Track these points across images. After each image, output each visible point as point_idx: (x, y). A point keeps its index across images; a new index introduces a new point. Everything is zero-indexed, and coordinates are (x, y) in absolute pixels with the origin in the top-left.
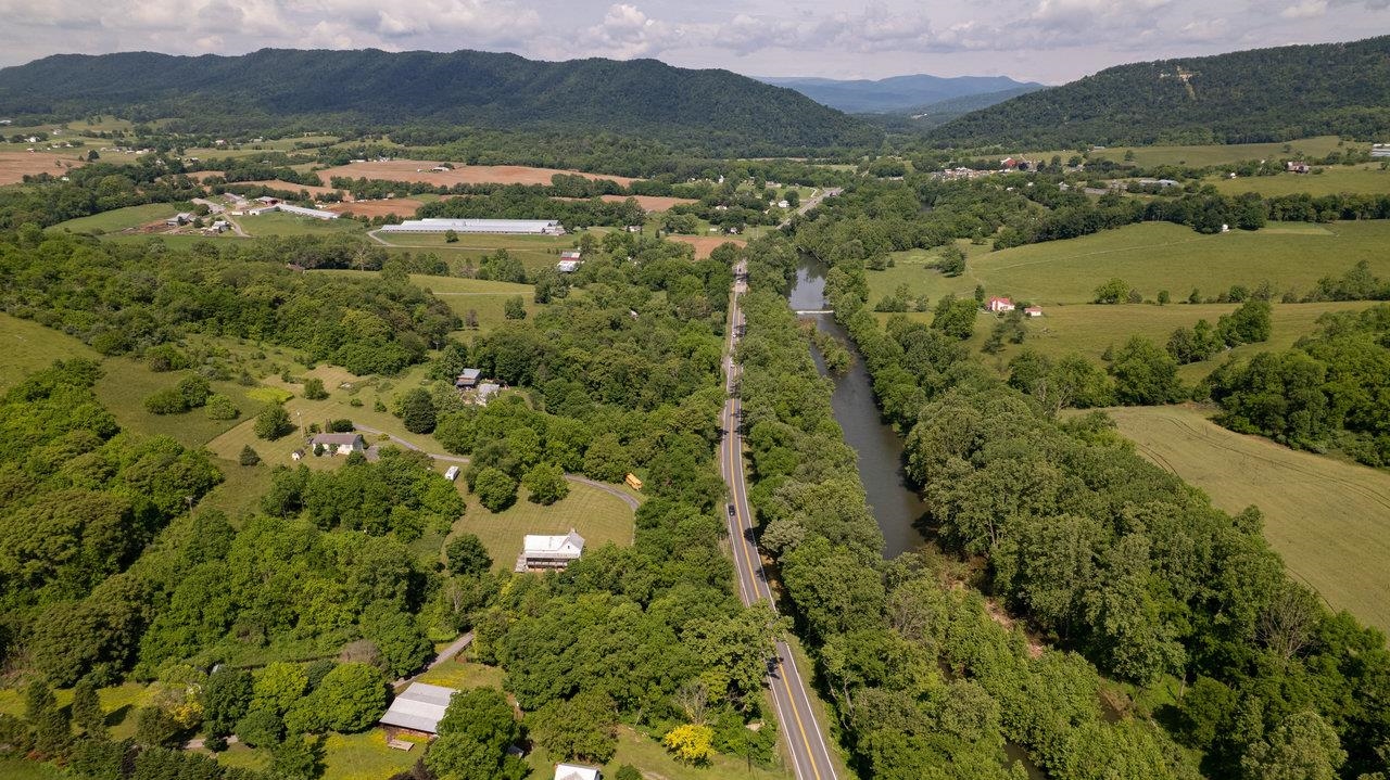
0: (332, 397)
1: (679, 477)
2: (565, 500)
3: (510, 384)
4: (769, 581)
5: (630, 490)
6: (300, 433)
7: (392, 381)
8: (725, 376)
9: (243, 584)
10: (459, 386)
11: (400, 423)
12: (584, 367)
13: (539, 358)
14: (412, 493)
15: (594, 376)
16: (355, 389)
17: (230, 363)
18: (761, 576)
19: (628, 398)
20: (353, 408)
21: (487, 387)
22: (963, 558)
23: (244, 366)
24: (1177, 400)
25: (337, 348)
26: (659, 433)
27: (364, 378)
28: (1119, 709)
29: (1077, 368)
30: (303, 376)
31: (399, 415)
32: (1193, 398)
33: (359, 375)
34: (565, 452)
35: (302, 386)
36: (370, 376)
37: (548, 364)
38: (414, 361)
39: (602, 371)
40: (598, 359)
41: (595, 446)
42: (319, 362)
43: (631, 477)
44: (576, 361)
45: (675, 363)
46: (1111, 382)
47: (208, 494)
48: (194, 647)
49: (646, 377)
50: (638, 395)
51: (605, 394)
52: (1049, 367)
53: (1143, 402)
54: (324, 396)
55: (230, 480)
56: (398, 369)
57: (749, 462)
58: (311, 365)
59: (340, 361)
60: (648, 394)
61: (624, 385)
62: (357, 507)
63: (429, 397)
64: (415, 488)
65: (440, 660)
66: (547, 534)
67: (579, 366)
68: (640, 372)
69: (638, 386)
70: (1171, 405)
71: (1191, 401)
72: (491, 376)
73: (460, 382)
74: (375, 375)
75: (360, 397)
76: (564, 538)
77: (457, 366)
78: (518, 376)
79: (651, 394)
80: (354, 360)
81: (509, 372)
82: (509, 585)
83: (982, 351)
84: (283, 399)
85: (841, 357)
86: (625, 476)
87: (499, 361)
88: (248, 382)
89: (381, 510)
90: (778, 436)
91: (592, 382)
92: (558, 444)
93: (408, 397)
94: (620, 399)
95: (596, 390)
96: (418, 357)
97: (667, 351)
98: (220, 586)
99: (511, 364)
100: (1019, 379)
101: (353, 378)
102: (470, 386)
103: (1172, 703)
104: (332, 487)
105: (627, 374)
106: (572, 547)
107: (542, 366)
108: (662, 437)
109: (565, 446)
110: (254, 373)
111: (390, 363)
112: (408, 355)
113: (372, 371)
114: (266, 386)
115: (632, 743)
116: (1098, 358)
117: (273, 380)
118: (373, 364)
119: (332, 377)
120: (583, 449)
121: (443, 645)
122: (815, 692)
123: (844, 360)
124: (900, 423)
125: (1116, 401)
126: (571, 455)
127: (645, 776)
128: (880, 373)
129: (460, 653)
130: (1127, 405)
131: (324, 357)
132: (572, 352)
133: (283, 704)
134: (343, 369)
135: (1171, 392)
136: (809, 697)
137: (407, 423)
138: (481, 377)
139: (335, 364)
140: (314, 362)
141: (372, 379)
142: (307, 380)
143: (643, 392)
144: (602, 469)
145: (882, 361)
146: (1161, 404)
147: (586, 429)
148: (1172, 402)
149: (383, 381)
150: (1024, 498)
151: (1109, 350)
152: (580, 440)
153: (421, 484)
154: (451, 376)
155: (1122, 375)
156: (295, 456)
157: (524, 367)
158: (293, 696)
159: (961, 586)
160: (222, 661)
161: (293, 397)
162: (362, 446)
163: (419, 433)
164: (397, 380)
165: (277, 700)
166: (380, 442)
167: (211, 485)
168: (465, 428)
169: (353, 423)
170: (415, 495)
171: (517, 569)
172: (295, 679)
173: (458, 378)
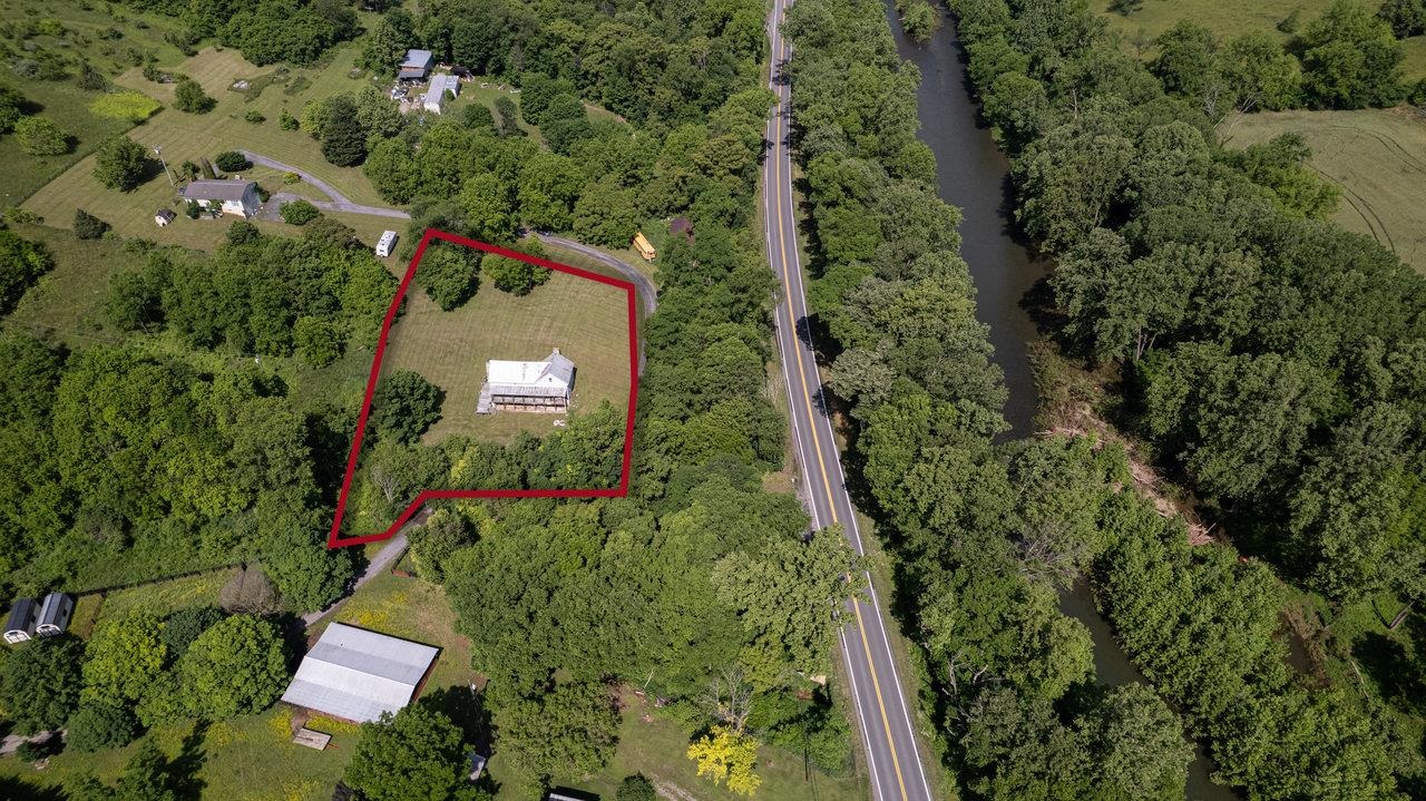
0: (219, 107)
1: (709, 262)
2: (547, 285)
3: (474, 73)
4: (831, 414)
5: (639, 261)
6: (167, 177)
7: (308, 73)
8: (769, 47)
9: (76, 464)
10: (403, 79)
11: (316, 148)
12: (576, 50)
13: (512, 35)
14: (323, 290)
15: (589, 63)
16: (254, 92)
17: (66, 47)
18: (820, 405)
19: (637, 98)
20: (251, 125)
21: (443, 81)
22: (1091, 367)
23: (88, 53)
24: (1387, 102)
25: (227, 19)
26: (681, 172)
27: (269, 70)
28: (1304, 636)
29: (1256, 52)
30: (178, 70)
31: (316, 136)
32: (1411, 100)
33: (260, 65)
34: (546, 206)
35: (172, 87)
36: (277, 66)
37: (525, 45)
38: (339, 37)
39: (599, 56)
40: (593, 38)
41: (588, 198)
42: (204, 42)
43: (641, 240)
44: (563, 41)
45: (701, 44)
46: (1295, 72)
47: (28, 293)
48: (21, 555)
49: (663, 66)
50: (651, 93)
51: (605, 90)
52: (1213, 48)
53: (1338, 104)
54: (207, 105)
55: (63, 264)
56: (317, 53)
57: (801, 197)
58: (190, 46)
59: (233, 40)
60: (665, 94)
61: (631, 80)
62: (243, 320)
63: (353, 111)
64: (328, 281)
65: (373, 571)
66: (519, 359)
67: (567, 49)
68: (653, 57)
69: (650, 80)
70: (1375, 110)
71: (1406, 105)
72: (449, 60)
73: (403, 73)
74: (284, 65)
75: (260, 106)
76: (543, 365)
77: (397, 49)
78: (484, 61)
79: (668, 93)
80: (250, 41)
81: (471, 56)
82: (462, 463)
83: (1109, 10)
84: (144, 114)
85: (923, 17)
86: (633, 238)
87: (458, 42)
88: (94, 83)
89: (278, 324)
90: (849, 184)
91: (587, 72)
92: (535, 195)
93: (324, 111)
94: (626, 100)
95: (594, 84)
96: (345, 30)
97: (692, 18)
98: (40, 472)
99: (473, 45)
100: (1171, 68)
101: (251, 71)
102: (419, 79)
103: (1380, 630)
104: (200, 294)
105: (634, 62)
106: (554, 379)
107: (516, 49)
108: (683, 178)
109: (545, 199)
110: (102, 65)
111: (303, 46)
112: (330, 30)
113: (279, 57)
114: (121, 89)
115: (642, 723)
116: (1273, 26)
117: (132, 76)
118: (278, 48)
119: (220, 69)
120: (571, 201)
121: (376, 546)
122: (896, 626)
123: (927, 22)
124: (1002, 127)
125: (1298, 102)
126: (554, 210)
127: (660, 791)
128: (976, 47)
129: (399, 561)
130: (1312, 107)
131: (210, 33)
132: (558, 26)
133: (130, 693)
134: (238, 53)
135: (1381, 89)
136: (887, 628)
137: (326, 151)
138: (434, 62)
139: (228, 45)
140: (196, 42)
141: (279, 72)
142: (184, 78)
143: (658, 90)
144: (599, 230)
145: (981, 30)
146: (1362, 108)
147: (574, 172)
148: (1379, 105)
149: (295, 73)
150: (1198, 300)
151: (1293, 18)
152: (567, 189)
153: (336, 274)
154: (391, 64)
155: (1315, 65)
156: (160, 221)
157: (491, 49)
158: (145, 678)
159: (1087, 412)
160: (60, 581)
161: (160, 109)
162: (258, 198)
163: (344, 166)
164: (317, 72)
165: (120, 686)
166: (288, 187)
167: (31, 277)
168: (403, 166)
169: (248, 156)
170: (329, 293)
171: (481, 409)
172: (146, 652)
173: (400, 68)
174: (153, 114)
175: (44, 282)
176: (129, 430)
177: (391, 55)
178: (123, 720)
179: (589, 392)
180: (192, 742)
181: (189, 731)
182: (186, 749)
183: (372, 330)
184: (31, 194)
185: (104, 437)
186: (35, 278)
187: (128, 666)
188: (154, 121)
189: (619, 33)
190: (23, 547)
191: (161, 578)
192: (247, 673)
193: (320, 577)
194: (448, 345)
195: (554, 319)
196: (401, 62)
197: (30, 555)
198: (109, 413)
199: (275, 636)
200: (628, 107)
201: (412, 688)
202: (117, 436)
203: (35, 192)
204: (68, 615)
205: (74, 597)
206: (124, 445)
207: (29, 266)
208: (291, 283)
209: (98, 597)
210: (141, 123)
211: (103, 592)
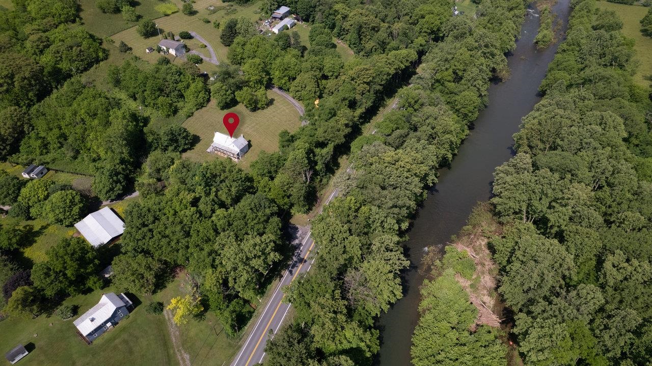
0: (198, 15)
6: (160, 37)
7: (239, 8)
10: (273, 17)
12: (344, 18)
16: (214, 11)
21: (288, 21)
27: (225, 4)
34: (281, 79)
36: (230, 3)
37: (324, 12)
41: (298, 79)
43: (317, 103)
44: (339, 13)
47: (95, 66)
49: (377, 32)
54: (193, 13)
55: (110, 59)
67: (340, 17)
72: (295, 13)
73: (274, 15)
74: (233, 3)
75: (212, 17)
76: (234, 139)
78: (308, 16)
79: (373, 44)
81: (303, 13)
92: (277, 73)
94: (355, 44)
99: (305, 8)
101: (219, 3)
102: (279, 18)
106: (237, 146)
107: (320, 13)
109: (280, 75)
115: (179, 286)
126: (284, 81)
132: (339, 6)
133: (31, 203)
138: (289, 12)
141: (228, 6)
149: (234, 7)
152: (291, 74)
154: (271, 10)
156: (147, 51)
157: (312, 12)
158: (36, 200)
159: (483, 243)
160: (48, 163)
161: (177, 12)
162: (184, 51)
163: (226, 46)
164: (243, 8)
165: (29, 200)
166: (199, 49)
167: (98, 61)
168: (238, 50)
169: (193, 34)
170: (179, 91)
171: (208, 150)
172: (40, 192)
173: (274, 12)
174: (173, 13)
175: (101, 63)
176: (87, 119)
177: (271, 6)
178: (25, 211)
179: (251, 156)
180: (44, 228)
181: (44, 224)
182: (40, 229)
183: (191, 109)
184: (116, 33)
185: (78, 119)
186: (99, 62)
187: (33, 194)
188: (172, 16)
189: (361, 14)
190: (46, 148)
191: (75, 173)
192: (61, 210)
193: (107, 189)
194: (212, 123)
195: (257, 124)
196: (275, 10)
197: (48, 152)
198: (83, 111)
199: (80, 202)
200: (355, 47)
201: (110, 238)
202: (82, 120)
203: (118, 33)
204: (43, 174)
205: (49, 170)
206: (84, 124)
207: (98, 57)
208: (166, 83)
209: (54, 172)
210: (167, 15)
211: (57, 171)
